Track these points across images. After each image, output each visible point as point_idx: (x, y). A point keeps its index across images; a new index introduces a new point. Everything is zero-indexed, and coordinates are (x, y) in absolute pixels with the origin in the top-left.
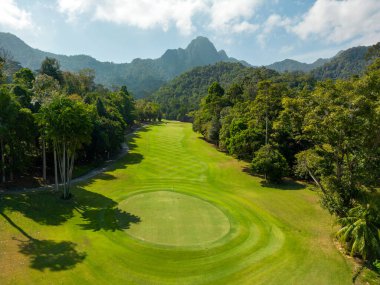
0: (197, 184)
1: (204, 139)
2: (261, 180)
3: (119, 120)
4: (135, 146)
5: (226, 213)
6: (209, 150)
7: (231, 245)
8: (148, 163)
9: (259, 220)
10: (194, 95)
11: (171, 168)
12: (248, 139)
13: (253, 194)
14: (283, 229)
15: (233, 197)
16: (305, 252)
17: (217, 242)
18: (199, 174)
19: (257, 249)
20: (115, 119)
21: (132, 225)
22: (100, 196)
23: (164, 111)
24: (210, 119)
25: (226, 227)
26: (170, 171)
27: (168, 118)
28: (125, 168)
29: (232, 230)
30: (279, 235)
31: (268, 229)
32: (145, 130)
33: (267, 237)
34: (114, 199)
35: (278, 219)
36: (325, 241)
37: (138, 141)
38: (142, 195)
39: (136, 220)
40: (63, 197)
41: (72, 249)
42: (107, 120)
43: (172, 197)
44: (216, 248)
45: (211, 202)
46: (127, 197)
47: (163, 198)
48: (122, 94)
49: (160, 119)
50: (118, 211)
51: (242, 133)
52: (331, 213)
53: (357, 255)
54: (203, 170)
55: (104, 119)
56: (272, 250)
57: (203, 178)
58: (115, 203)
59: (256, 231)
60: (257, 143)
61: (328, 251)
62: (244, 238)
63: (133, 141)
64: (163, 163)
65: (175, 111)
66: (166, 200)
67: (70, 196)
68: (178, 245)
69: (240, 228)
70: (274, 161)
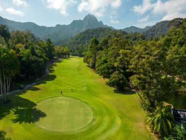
0: (82, 92)
1: (89, 66)
2: (114, 89)
3: (43, 57)
4: (53, 71)
5: (93, 109)
6: (91, 72)
7: (91, 129)
8: (57, 80)
9: (109, 113)
10: (87, 43)
11: (69, 83)
12: (108, 68)
13: (109, 98)
14: (121, 118)
15: (98, 99)
16: (130, 132)
17: (84, 128)
18: (83, 86)
19: (105, 131)
20: (41, 57)
21: (41, 119)
22: (28, 100)
23: (71, 51)
24: (92, 57)
25: (91, 118)
26: (69, 85)
27: (73, 55)
28: (45, 83)
29: (94, 120)
30: (119, 121)
31: (113, 118)
32: (60, 62)
33: (112, 122)
34: (35, 102)
35: (119, 112)
36: (142, 124)
37: (55, 68)
38: (50, 99)
39: (43, 115)
42: (36, 58)
43: (66, 100)
44: (83, 132)
46: (41, 101)
48: (47, 43)
49: (68, 56)
50: (35, 109)
51: (105, 65)
52: (145, 110)
53: (156, 133)
54: (85, 84)
55: (34, 57)
56: (112, 132)
57: (85, 89)
58: (34, 105)
59: (107, 119)
60: (112, 70)
61: (142, 130)
62: (99, 125)
63: (52, 68)
64: (65, 80)
65: (76, 52)
66: (62, 102)
68: (62, 131)
69: (98, 119)
70: (120, 80)
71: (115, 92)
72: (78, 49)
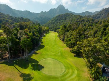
0: (58, 56)
4: (43, 42)
5: (64, 66)
7: (64, 75)
8: (46, 48)
9: (72, 68)
11: (52, 50)
12: (71, 44)
14: (77, 70)
15: (66, 60)
16: (81, 77)
17: (61, 74)
18: (59, 52)
19: (70, 76)
21: (43, 69)
22: (35, 60)
23: (50, 28)
24: (62, 35)
25: (64, 70)
26: (51, 51)
28: (40, 50)
29: (65, 71)
30: (76, 72)
31: (74, 70)
32: (45, 36)
33: (73, 72)
34: (38, 61)
35: (76, 67)
36: (86, 74)
37: (43, 40)
38: (44, 59)
39: (43, 67)
40: (26, 61)
41: (30, 76)
43: (52, 60)
44: (61, 76)
45: (61, 62)
46: (41, 60)
47: (50, 60)
49: (49, 31)
50: (39, 64)
51: (70, 42)
52: (88, 68)
53: (92, 78)
54: (60, 51)
55: (34, 36)
56: (73, 77)
57: (59, 54)
58: (38, 62)
59: (71, 71)
60: (73, 45)
61: (86, 77)
62: (67, 73)
64: (50, 48)
65: (53, 29)
67: (28, 60)
68: (53, 75)
69: (67, 70)
70: (77, 51)
71: (75, 56)
72: (54, 27)
